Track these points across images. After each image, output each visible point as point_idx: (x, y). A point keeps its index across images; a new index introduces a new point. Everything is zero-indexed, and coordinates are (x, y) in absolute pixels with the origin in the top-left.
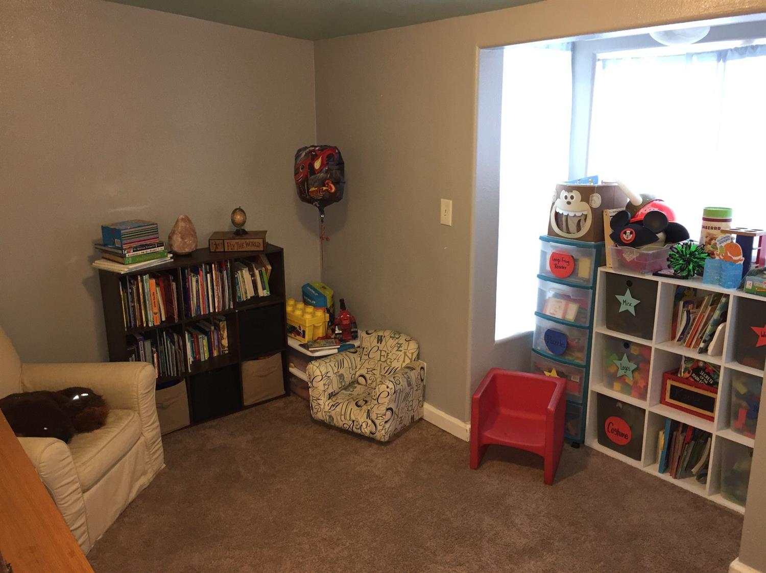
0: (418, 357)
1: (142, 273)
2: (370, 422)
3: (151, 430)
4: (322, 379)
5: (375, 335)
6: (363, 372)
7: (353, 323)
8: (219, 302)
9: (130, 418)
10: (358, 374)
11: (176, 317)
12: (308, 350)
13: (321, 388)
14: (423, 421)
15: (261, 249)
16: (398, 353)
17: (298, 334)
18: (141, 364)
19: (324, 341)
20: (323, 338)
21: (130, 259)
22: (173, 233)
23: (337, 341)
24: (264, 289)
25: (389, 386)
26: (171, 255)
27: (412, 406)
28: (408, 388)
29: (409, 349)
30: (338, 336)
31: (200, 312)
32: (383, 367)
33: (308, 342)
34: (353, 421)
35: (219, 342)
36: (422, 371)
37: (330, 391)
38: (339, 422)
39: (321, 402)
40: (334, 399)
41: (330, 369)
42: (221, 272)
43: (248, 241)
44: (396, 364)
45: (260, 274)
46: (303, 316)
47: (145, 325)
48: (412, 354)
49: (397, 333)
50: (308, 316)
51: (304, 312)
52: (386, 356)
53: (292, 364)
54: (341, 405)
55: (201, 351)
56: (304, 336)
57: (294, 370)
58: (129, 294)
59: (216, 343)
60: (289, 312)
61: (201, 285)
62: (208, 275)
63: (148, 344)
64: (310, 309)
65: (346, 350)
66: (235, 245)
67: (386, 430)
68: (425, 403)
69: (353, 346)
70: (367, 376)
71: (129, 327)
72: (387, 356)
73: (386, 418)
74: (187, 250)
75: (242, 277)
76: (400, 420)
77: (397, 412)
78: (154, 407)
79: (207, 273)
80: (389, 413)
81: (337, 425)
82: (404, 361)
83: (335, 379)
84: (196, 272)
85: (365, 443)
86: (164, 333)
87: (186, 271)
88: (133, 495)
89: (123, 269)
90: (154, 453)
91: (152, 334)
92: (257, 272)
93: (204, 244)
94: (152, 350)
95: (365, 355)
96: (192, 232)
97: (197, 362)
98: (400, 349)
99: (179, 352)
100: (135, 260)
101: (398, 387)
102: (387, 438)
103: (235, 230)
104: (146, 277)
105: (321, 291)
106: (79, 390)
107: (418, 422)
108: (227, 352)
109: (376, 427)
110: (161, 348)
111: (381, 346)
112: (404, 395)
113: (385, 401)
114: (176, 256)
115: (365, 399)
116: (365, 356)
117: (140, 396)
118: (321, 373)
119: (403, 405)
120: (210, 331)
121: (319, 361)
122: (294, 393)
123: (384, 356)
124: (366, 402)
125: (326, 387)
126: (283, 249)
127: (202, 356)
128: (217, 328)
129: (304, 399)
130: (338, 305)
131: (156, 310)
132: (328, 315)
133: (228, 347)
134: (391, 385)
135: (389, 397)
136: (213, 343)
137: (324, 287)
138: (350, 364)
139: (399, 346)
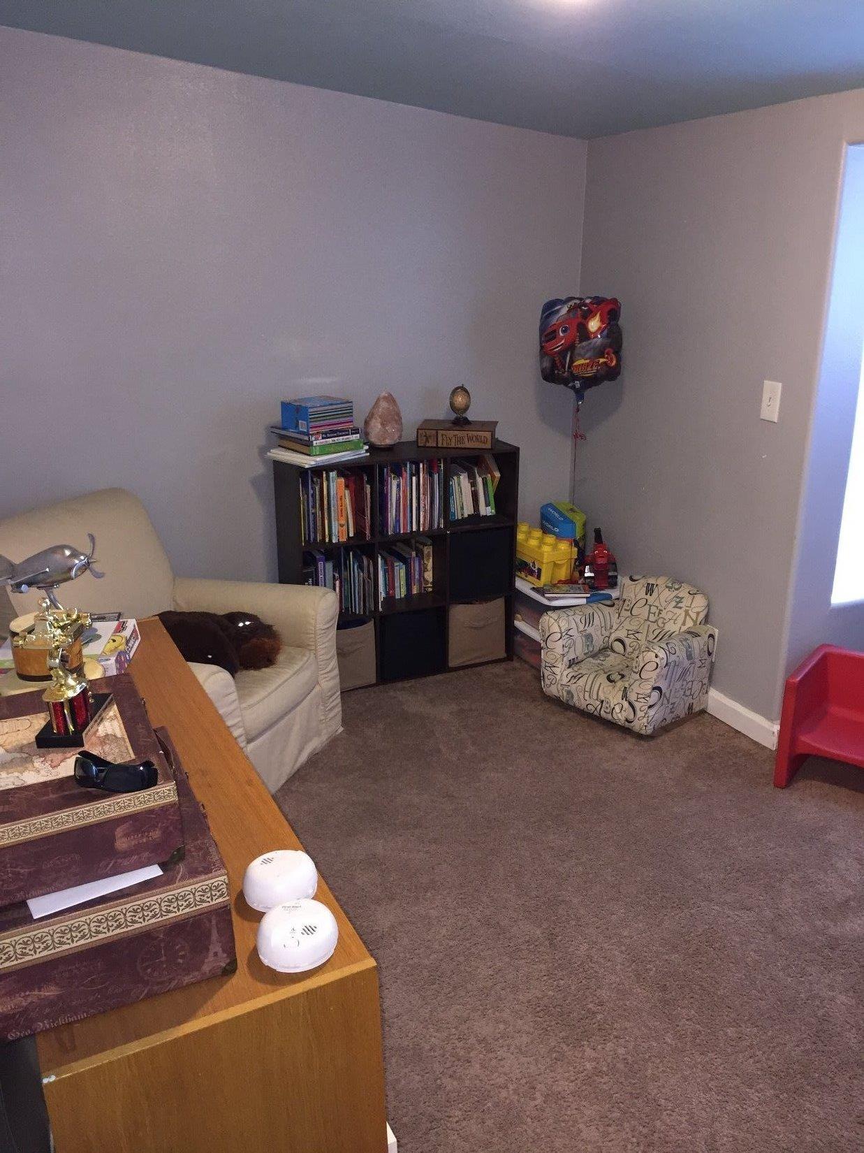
0: (707, 619)
1: (329, 468)
2: (626, 704)
3: (329, 680)
4: (561, 638)
5: (643, 582)
6: (622, 634)
7: (612, 563)
8: (425, 517)
9: (306, 659)
10: (613, 637)
11: (368, 532)
12: (543, 596)
13: (559, 650)
14: (707, 715)
15: (488, 446)
16: (676, 610)
17: (531, 573)
18: (320, 590)
19: (567, 585)
20: (565, 582)
21: (318, 448)
22: (371, 416)
23: (587, 587)
24: (487, 505)
25: (659, 654)
26: (366, 447)
27: (691, 689)
28: (686, 663)
29: (692, 606)
30: (588, 581)
31: (400, 530)
32: (651, 630)
33: (545, 585)
34: (602, 702)
35: (421, 575)
36: (711, 640)
37: (571, 656)
38: (580, 701)
39: (557, 670)
40: (576, 669)
41: (573, 625)
42: (431, 475)
43: (470, 433)
44: (672, 627)
45: (483, 483)
46: (540, 547)
47: (327, 540)
48: (698, 613)
49: (677, 581)
50: (546, 549)
51: (542, 542)
52: (657, 614)
53: (519, 616)
54: (585, 678)
55: (397, 584)
56: (539, 577)
57: (520, 624)
58: (310, 496)
59: (417, 577)
60: (520, 541)
61: (404, 491)
62: (414, 478)
63: (329, 566)
64: (550, 539)
65: (598, 601)
66: (452, 439)
67: (650, 719)
68: (711, 688)
69: (609, 597)
70: (627, 641)
71: (307, 542)
72: (660, 613)
73: (651, 701)
74: (388, 442)
75: (459, 485)
76: (671, 706)
77: (668, 695)
78: (334, 651)
79: (412, 475)
80: (656, 694)
81: (577, 704)
82: (684, 624)
83: (579, 642)
84: (398, 474)
85: (616, 735)
86: (351, 553)
87: (385, 470)
88: (304, 757)
89: (308, 462)
90: (331, 710)
91: (335, 554)
92: (479, 480)
93: (409, 435)
94: (334, 576)
95: (625, 610)
96: (394, 417)
97: (390, 598)
98: (680, 605)
99: (368, 582)
100: (324, 450)
101: (672, 658)
102: (649, 730)
103: (453, 419)
104: (333, 474)
105: (570, 515)
106: (245, 616)
107: (698, 715)
108: (430, 590)
109: (634, 713)
110: (344, 574)
111: (651, 599)
112: (680, 671)
113: (651, 676)
114: (373, 448)
115: (622, 672)
116: (626, 612)
117: (319, 632)
118: (560, 629)
119: (678, 685)
120: (410, 558)
121: (559, 612)
122: (520, 658)
123: (654, 614)
124: (623, 676)
125: (566, 649)
126: (518, 449)
127: (397, 590)
128: (420, 554)
129: (532, 667)
130: (591, 535)
131: (343, 522)
132: (576, 549)
133: (433, 583)
134: (662, 654)
135: (658, 670)
136: (412, 574)
137: (572, 510)
138: (603, 623)
139: (678, 600)
